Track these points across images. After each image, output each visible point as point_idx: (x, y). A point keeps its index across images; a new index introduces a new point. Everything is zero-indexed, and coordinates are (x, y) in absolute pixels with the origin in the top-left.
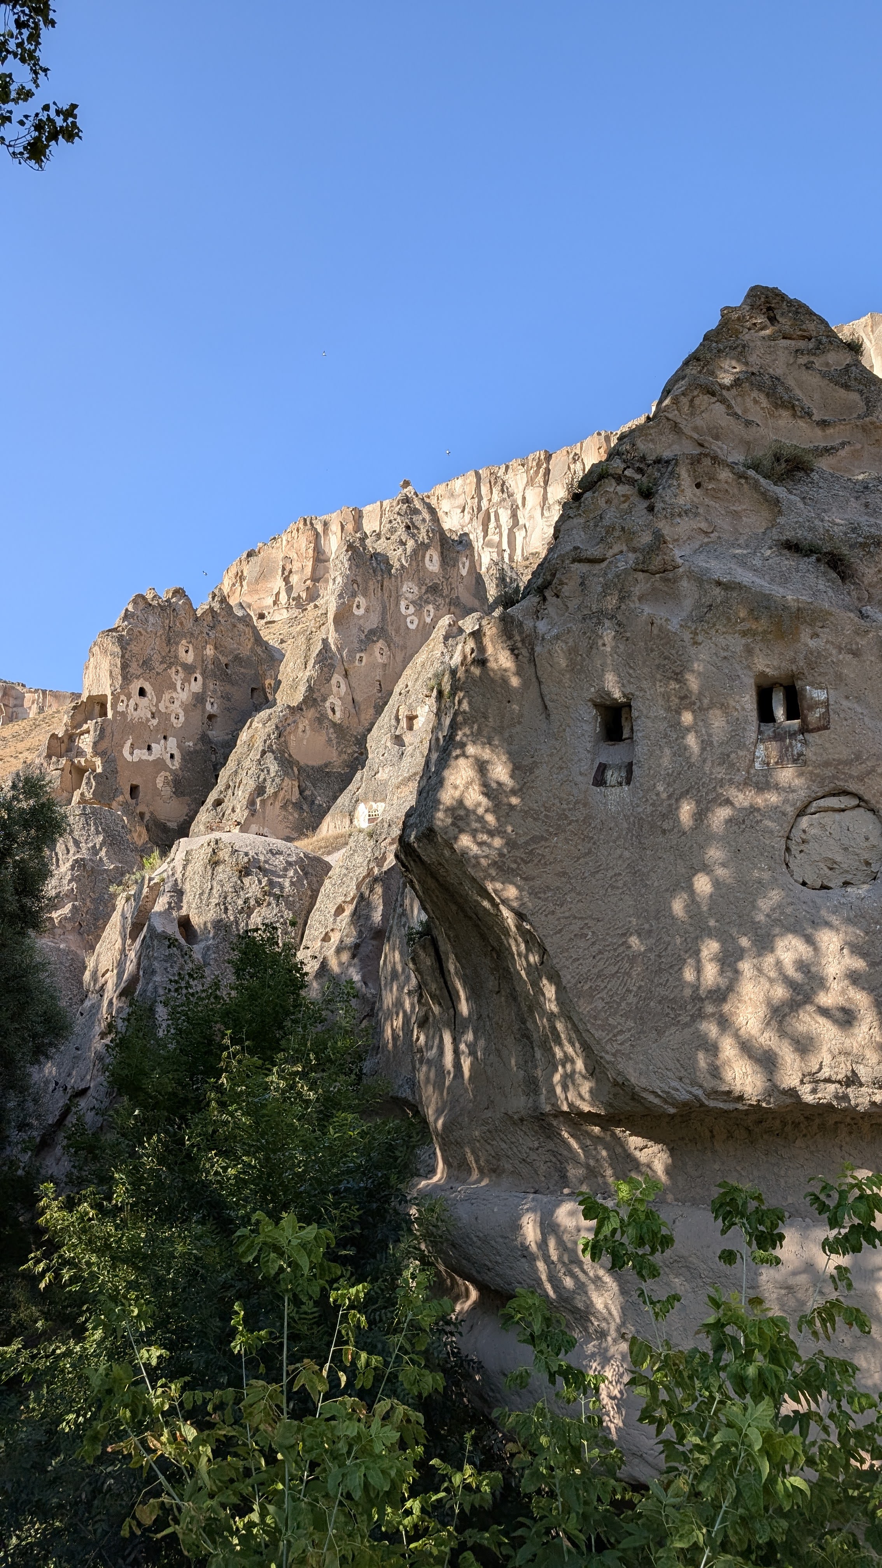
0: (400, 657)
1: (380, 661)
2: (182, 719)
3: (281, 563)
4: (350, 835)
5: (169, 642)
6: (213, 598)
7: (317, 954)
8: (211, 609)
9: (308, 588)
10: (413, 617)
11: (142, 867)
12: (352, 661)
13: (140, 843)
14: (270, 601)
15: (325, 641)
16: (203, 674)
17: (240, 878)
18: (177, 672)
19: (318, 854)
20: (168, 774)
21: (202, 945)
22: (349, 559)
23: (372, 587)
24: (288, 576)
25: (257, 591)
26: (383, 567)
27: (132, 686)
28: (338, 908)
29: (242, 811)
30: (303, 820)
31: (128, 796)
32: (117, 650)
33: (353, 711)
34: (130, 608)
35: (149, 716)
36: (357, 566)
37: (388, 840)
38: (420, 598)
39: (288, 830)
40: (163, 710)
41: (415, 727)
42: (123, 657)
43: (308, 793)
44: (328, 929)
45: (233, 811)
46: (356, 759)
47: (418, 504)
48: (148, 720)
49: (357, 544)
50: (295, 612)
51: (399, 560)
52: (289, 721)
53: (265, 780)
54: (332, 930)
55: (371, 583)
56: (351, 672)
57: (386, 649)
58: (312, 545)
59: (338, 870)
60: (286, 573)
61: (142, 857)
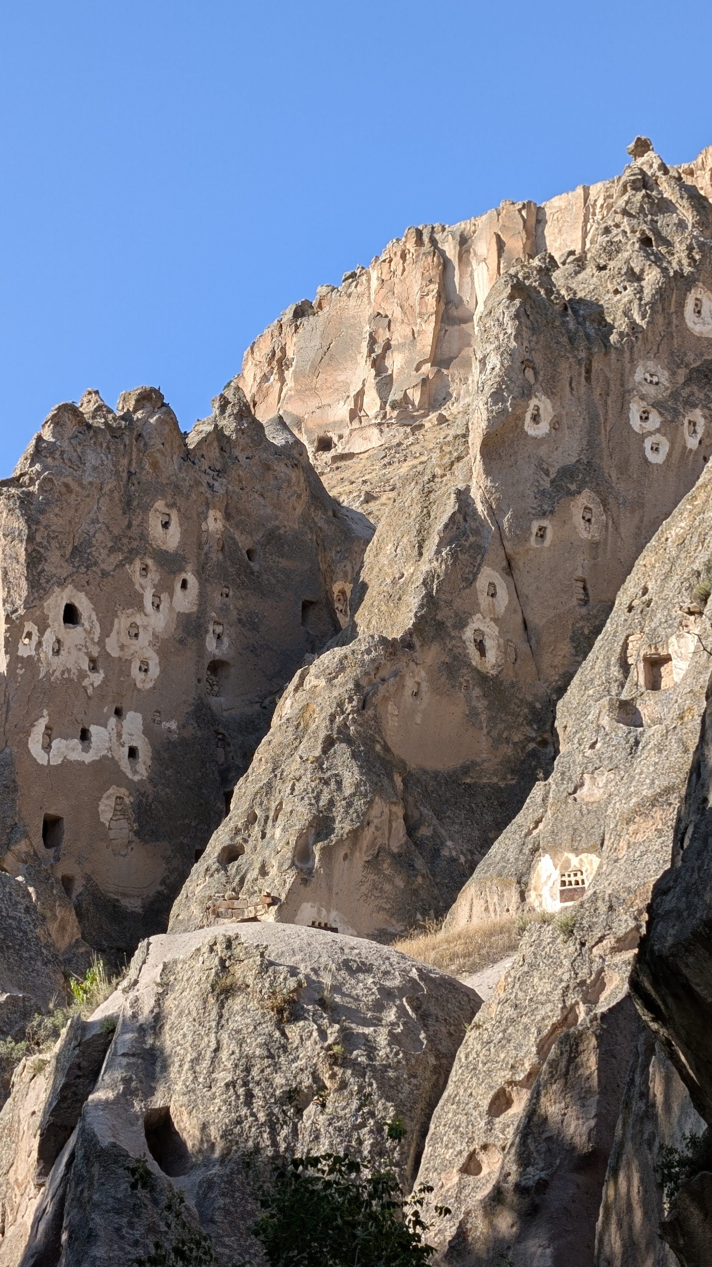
0: (627, 526)
1: (584, 535)
2: (155, 670)
3: (367, 329)
4: (522, 929)
5: (128, 505)
6: (223, 409)
7: (451, 1204)
8: (218, 432)
9: (425, 381)
10: (658, 438)
11: (68, 1000)
12: (521, 535)
13: (63, 944)
14: (342, 410)
15: (463, 496)
16: (200, 573)
17: (279, 1025)
18: (145, 569)
19: (450, 970)
20: (123, 791)
21: (197, 1176)
22: (517, 316)
23: (566, 376)
24: (383, 356)
25: (314, 391)
26: (591, 330)
27: (49, 602)
28: (496, 1097)
29: (281, 872)
30: (415, 892)
31: (38, 840)
32: (19, 524)
33: (524, 648)
34: (47, 435)
35: (85, 666)
36: (534, 330)
37: (609, 942)
38: (675, 395)
39: (382, 916)
40: (115, 653)
41: (665, 683)
42: (30, 539)
43: (425, 831)
44: (476, 1146)
45: (263, 872)
46: (533, 754)
47: (668, 191)
48: (82, 675)
49: (533, 282)
50: (397, 433)
51: (627, 313)
52: (383, 673)
53: (331, 803)
54: (485, 1147)
55: (564, 366)
56: (520, 562)
57: (598, 510)
58: (435, 287)
59: (495, 1009)
60: (378, 350)
61: (67, 977)
